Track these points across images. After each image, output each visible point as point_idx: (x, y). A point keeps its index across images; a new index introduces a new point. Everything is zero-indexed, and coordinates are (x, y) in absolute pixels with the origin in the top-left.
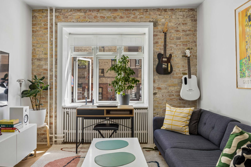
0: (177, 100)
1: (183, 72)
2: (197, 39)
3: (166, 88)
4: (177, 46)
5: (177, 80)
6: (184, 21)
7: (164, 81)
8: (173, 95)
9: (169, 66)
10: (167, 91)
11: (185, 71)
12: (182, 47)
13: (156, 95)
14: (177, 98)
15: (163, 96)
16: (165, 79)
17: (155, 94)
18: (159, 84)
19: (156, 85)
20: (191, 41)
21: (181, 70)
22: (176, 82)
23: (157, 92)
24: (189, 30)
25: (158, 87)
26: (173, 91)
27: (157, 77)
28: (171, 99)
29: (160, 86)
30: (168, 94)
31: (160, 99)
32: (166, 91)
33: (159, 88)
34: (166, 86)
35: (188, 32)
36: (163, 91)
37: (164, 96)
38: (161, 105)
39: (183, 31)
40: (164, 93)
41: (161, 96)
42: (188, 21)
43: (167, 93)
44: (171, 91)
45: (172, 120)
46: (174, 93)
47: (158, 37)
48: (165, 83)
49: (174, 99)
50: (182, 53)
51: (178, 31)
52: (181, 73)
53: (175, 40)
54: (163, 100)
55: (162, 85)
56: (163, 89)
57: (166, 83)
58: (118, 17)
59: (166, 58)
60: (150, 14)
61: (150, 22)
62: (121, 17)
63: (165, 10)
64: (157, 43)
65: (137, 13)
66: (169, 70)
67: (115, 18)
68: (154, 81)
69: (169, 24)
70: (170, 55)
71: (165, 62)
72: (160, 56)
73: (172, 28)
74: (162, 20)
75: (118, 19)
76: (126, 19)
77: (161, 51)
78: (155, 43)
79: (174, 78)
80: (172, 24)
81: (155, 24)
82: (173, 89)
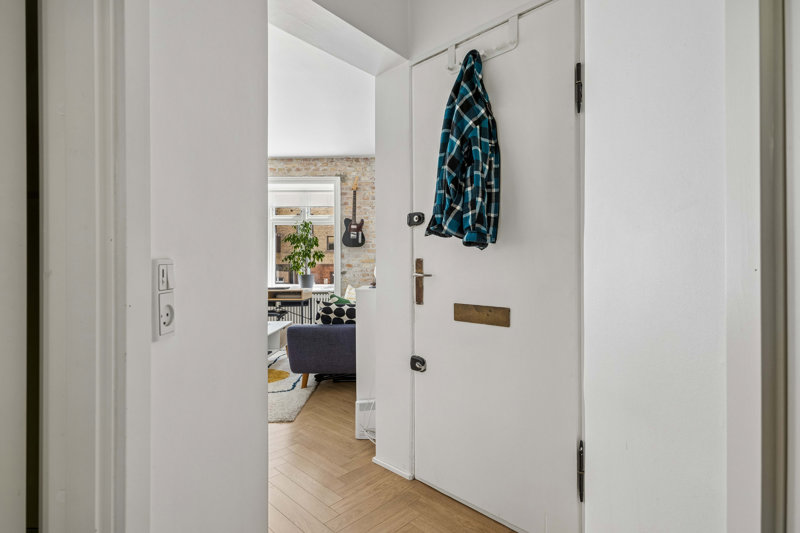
3: (359, 265)
8: (369, 275)
9: (360, 235)
10: (360, 270)
15: (355, 275)
16: (355, 252)
17: (343, 273)
18: (349, 260)
19: (345, 261)
22: (372, 257)
23: (346, 270)
25: (348, 263)
26: (368, 270)
28: (365, 280)
29: (351, 263)
30: (361, 273)
31: (350, 281)
32: (358, 269)
34: (358, 263)
36: (354, 269)
40: (356, 271)
41: (352, 276)
44: (365, 269)
47: (346, 196)
55: (353, 260)
56: (355, 267)
57: (359, 259)
58: (293, 169)
59: (355, 224)
60: (336, 165)
61: (337, 175)
62: (298, 170)
63: (357, 160)
64: (346, 204)
65: (319, 164)
66: (360, 241)
67: (289, 170)
68: (342, 256)
69: (363, 179)
70: (362, 221)
71: (354, 230)
72: (348, 222)
73: (367, 184)
74: (353, 173)
75: (293, 172)
76: (304, 172)
77: (350, 215)
78: (344, 204)
79: (369, 251)
80: (367, 179)
81: (343, 179)
82: (367, 266)
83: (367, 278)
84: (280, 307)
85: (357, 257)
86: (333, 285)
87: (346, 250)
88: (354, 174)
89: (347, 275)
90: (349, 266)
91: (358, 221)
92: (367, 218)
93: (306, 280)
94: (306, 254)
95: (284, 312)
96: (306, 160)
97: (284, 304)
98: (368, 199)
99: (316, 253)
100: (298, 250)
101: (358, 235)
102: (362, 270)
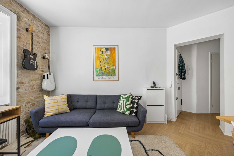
0: (38, 92)
1: (42, 70)
2: (50, 48)
3: (28, 82)
4: (37, 48)
5: (37, 76)
6: (42, 31)
7: (27, 76)
8: (35, 88)
9: (35, 63)
10: (30, 85)
11: (43, 69)
12: (41, 50)
13: (19, 90)
14: (37, 90)
15: (26, 89)
16: (28, 74)
17: (18, 88)
18: (22, 79)
19: (19, 80)
20: (47, 48)
21: (40, 68)
22: (37, 77)
23: (20, 86)
24: (46, 40)
25: (21, 81)
26: (34, 85)
27: (19, 72)
28: (33, 92)
29: (23, 81)
30: (30, 88)
31: (22, 94)
32: (28, 85)
33: (22, 83)
34: (28, 80)
35: (45, 41)
36: (26, 85)
37: (27, 90)
38: (24, 98)
39: (42, 38)
40: (27, 87)
41: (24, 90)
42: (45, 32)
43: (30, 86)
44: (33, 85)
45: (58, 106)
46: (36, 87)
47: (20, 32)
48: (27, 78)
49: (36, 92)
50: (41, 55)
51: (38, 36)
52: (40, 70)
53: (36, 42)
54: (26, 93)
55: (25, 79)
56: (26, 83)
57: (29, 78)
63: (28, 12)
64: (19, 37)
74: (24, 18)
79: (35, 74)
81: (17, 18)
82: (34, 83)
88: (26, 19)
102: (31, 86)
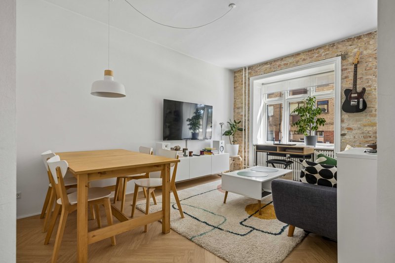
3: (359, 128)
8: (370, 137)
9: (361, 102)
10: (361, 132)
15: (354, 137)
16: (358, 118)
17: (343, 135)
18: (349, 124)
19: (345, 125)
23: (346, 132)
25: (348, 127)
26: (370, 132)
28: (367, 142)
29: (351, 126)
30: (362, 135)
31: (350, 141)
32: (359, 131)
34: (359, 126)
36: (354, 132)
37: (356, 137)
40: (356, 134)
41: (352, 137)
44: (366, 132)
46: (372, 135)
54: (355, 142)
55: (353, 124)
56: (355, 130)
57: (359, 123)
58: (301, 60)
59: (356, 93)
60: (337, 48)
61: (337, 56)
62: (304, 60)
63: (359, 38)
64: (346, 77)
65: (322, 51)
66: (361, 106)
67: (297, 62)
68: (342, 121)
69: (365, 52)
70: (364, 89)
71: (355, 98)
72: (347, 92)
73: (370, 56)
74: (354, 50)
75: (301, 62)
76: (309, 60)
77: (350, 86)
78: (344, 78)
79: (371, 116)
80: (370, 51)
81: (344, 57)
82: (369, 129)
83: (369, 139)
84: (289, 158)
85: (357, 121)
86: (333, 145)
87: (346, 116)
88: (356, 50)
89: (347, 137)
90: (349, 129)
91: (359, 90)
92: (370, 86)
93: (310, 140)
94: (310, 121)
95: (290, 162)
96: (310, 51)
97: (292, 156)
98: (371, 69)
99: (318, 120)
100: (303, 118)
101: (358, 102)
102: (363, 133)
